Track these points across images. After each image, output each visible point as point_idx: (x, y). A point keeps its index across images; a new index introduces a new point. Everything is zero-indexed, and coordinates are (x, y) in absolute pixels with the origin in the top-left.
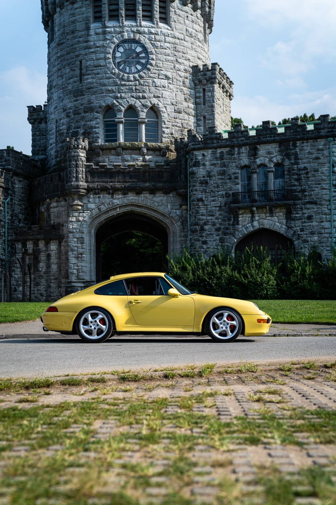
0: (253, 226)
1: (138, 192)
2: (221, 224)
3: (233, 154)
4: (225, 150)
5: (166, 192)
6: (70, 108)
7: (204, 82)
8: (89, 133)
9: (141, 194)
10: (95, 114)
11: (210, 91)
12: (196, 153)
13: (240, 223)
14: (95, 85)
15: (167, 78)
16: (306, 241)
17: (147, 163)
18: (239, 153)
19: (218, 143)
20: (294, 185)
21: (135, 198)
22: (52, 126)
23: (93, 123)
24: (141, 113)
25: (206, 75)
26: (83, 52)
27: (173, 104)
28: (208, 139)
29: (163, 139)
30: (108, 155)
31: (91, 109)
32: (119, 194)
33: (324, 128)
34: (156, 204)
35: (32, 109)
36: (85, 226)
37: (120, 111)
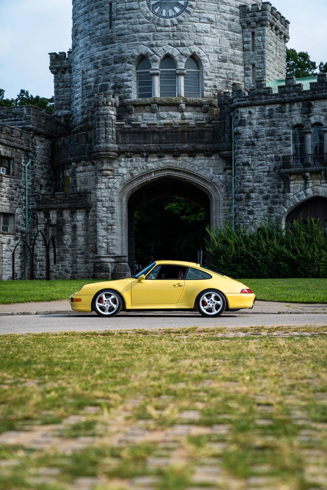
0: (306, 194)
1: (176, 154)
2: (269, 192)
3: (284, 112)
4: (275, 107)
5: (208, 154)
6: (98, 58)
7: (254, 24)
8: (120, 87)
9: (179, 156)
10: (127, 64)
11: (260, 35)
12: (242, 110)
13: (292, 190)
14: (127, 31)
15: (210, 21)
17: (186, 121)
18: (290, 111)
19: (267, 98)
21: (172, 161)
22: (78, 78)
23: (125, 75)
24: (179, 64)
25: (255, 16)
27: (216, 52)
28: (255, 94)
29: (205, 92)
30: (142, 112)
31: (122, 60)
32: (154, 157)
34: (197, 168)
35: (54, 56)
36: (115, 193)
37: (156, 61)
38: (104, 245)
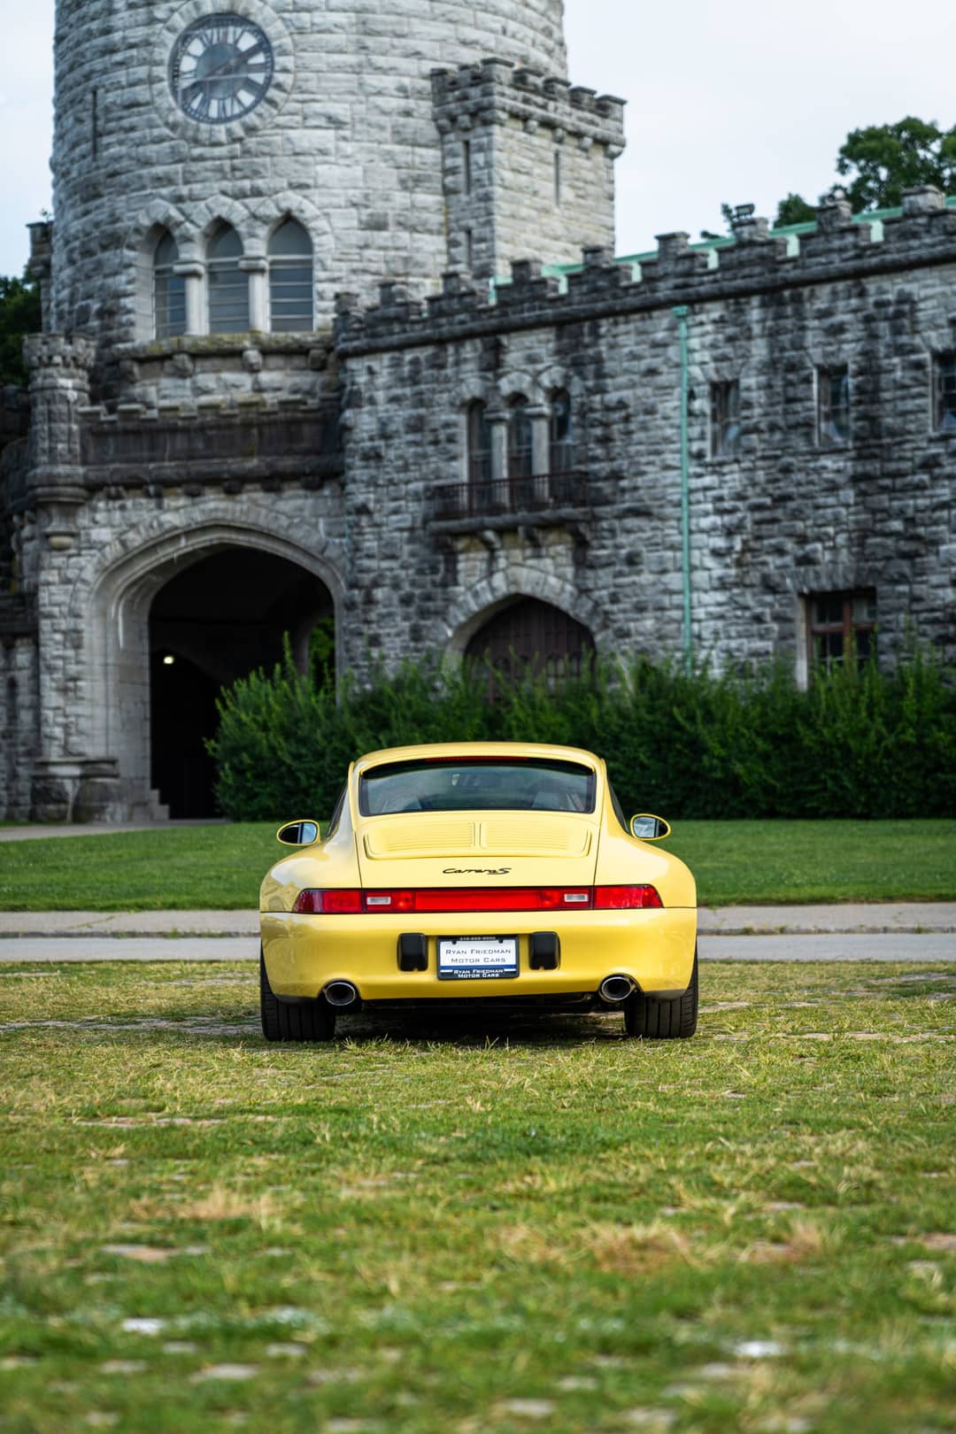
0: (493, 590)
1: (232, 486)
3: (442, 367)
4: (423, 353)
5: (311, 484)
6: (75, 238)
7: (465, 120)
8: (112, 313)
9: (239, 492)
10: (126, 252)
11: (481, 149)
12: (353, 364)
13: (461, 578)
14: (125, 163)
15: (335, 122)
16: (623, 634)
17: (263, 396)
19: (404, 331)
20: (595, 459)
21: (222, 505)
23: (121, 281)
24: (247, 243)
25: (467, 98)
26: (98, 64)
27: (354, 205)
29: (316, 316)
30: (157, 376)
31: (114, 241)
32: (177, 496)
33: (666, 276)
34: (285, 522)
35: (39, 230)
36: (83, 595)
37: (188, 239)
38: (58, 732)
